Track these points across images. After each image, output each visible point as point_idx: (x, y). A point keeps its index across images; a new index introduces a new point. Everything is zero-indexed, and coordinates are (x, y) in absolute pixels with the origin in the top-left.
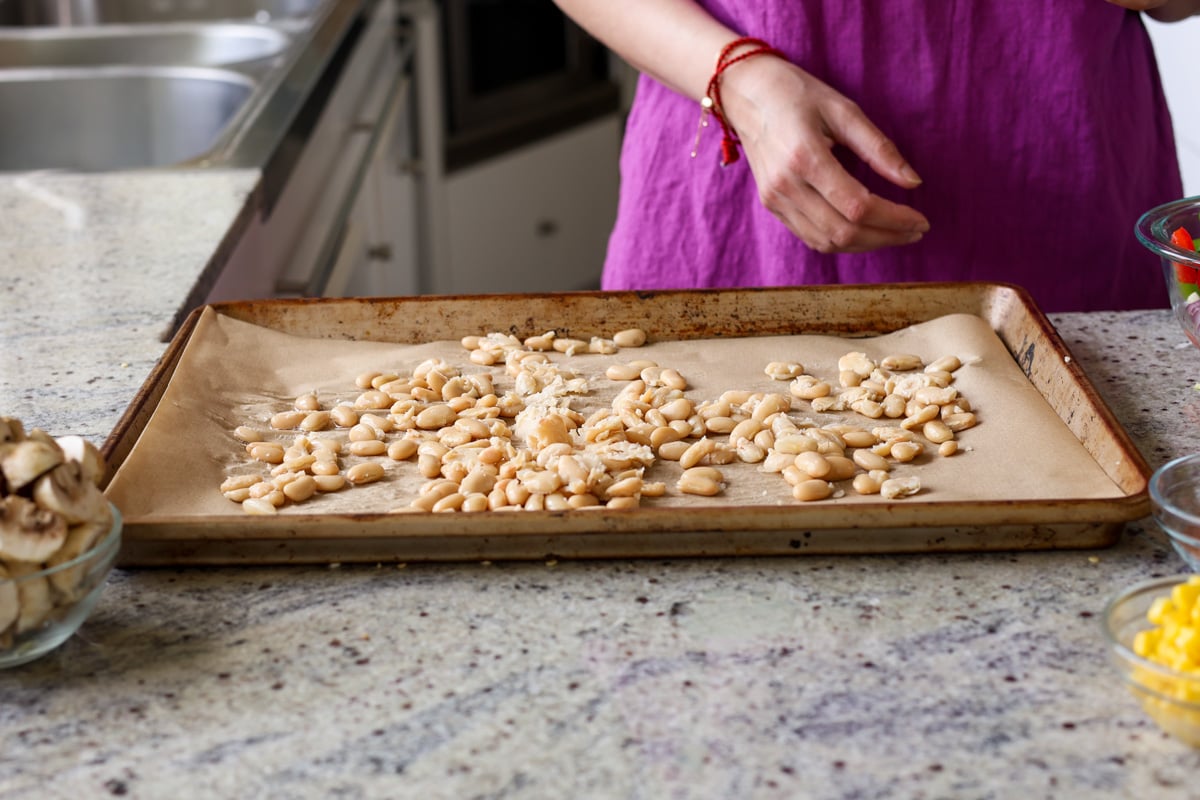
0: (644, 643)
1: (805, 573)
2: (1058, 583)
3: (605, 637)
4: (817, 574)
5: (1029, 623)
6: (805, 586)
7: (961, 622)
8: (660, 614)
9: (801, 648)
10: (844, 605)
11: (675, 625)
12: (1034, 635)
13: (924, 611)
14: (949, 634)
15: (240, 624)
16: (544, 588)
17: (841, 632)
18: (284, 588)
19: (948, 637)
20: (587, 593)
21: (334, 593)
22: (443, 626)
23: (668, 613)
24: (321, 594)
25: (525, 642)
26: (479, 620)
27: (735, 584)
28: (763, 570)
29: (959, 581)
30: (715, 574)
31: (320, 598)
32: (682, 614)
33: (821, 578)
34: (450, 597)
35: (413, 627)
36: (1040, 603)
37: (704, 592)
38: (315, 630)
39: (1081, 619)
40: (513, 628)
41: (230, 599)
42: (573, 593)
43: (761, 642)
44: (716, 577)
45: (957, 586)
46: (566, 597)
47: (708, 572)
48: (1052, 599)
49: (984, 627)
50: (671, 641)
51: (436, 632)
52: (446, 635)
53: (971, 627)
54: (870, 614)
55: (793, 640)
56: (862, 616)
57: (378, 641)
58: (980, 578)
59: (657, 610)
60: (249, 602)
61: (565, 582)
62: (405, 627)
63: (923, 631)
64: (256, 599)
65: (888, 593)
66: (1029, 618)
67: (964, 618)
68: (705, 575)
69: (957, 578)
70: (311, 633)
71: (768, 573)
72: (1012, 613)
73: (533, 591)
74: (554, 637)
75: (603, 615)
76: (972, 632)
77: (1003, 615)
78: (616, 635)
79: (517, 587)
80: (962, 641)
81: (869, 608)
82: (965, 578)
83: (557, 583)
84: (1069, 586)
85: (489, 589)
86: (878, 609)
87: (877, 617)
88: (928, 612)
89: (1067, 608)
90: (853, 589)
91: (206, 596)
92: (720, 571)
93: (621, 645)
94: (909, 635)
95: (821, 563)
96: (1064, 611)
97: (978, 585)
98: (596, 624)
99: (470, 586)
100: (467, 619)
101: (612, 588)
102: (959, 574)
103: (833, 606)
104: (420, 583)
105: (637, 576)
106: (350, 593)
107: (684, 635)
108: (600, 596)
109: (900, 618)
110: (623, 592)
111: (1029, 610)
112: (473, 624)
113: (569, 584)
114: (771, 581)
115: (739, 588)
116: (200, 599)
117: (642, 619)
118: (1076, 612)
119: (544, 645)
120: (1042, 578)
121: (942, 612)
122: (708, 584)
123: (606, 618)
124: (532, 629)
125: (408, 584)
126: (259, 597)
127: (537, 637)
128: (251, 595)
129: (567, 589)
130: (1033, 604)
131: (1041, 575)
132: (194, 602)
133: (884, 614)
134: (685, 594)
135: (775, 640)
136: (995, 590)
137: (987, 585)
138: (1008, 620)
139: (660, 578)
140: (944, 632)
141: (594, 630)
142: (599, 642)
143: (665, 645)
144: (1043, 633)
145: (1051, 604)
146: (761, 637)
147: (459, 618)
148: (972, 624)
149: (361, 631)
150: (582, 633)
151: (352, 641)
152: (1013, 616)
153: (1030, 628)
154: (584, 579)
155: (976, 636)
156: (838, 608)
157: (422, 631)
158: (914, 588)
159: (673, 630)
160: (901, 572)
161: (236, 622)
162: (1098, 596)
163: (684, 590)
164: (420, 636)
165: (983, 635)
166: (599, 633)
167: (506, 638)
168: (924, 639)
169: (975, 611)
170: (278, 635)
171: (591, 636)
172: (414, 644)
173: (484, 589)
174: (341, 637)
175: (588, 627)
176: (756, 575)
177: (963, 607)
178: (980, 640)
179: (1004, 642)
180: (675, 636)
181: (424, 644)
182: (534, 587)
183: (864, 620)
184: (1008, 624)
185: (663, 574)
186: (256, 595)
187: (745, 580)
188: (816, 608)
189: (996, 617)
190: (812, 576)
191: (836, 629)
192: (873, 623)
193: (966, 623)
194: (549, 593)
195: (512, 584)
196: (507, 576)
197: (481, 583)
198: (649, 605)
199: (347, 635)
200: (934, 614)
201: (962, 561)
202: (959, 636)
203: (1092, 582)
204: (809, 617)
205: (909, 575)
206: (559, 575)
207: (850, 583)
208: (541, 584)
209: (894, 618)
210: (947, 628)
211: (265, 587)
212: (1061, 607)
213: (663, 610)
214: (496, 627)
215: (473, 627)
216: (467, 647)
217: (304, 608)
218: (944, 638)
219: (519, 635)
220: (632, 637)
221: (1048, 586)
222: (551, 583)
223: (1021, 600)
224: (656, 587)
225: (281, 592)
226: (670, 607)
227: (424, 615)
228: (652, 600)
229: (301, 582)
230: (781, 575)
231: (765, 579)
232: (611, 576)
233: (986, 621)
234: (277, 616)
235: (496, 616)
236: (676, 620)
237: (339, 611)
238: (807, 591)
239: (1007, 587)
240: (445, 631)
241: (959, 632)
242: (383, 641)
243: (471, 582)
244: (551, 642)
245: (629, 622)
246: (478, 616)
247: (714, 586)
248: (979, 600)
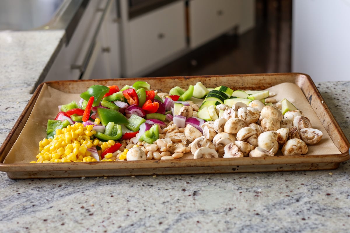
0: (184, 207)
1: (237, 179)
2: (319, 183)
3: (171, 204)
4: (241, 179)
5: (310, 198)
6: (237, 184)
7: (287, 197)
8: (190, 195)
9: (235, 208)
10: (250, 191)
11: (194, 199)
12: (311, 202)
13: (275, 193)
14: (284, 202)
15: (51, 200)
16: (152, 186)
17: (248, 202)
18: (66, 187)
19: (283, 203)
20: (166, 188)
21: (83, 188)
22: (118, 201)
23: (192, 195)
24: (78, 189)
25: (145, 206)
26: (130, 198)
27: (214, 184)
28: (223, 178)
29: (287, 182)
30: (208, 180)
31: (78, 190)
32: (197, 195)
33: (242, 181)
34: (121, 189)
35: (108, 201)
36: (314, 190)
37: (204, 187)
38: (76, 202)
39: (327, 196)
40: (141, 201)
41: (48, 191)
42: (161, 188)
43: (223, 206)
44: (209, 181)
45: (286, 184)
46: (159, 189)
47: (206, 179)
48: (317, 188)
49: (295, 200)
50: (193, 205)
51: (116, 203)
52: (119, 204)
53: (291, 199)
54: (258, 195)
55: (233, 205)
56: (255, 196)
57: (97, 206)
58: (294, 181)
59: (189, 194)
60: (55, 192)
61: (159, 183)
62: (106, 201)
63: (275, 201)
64: (57, 191)
65: (264, 187)
66: (310, 196)
67: (289, 196)
68: (205, 181)
69: (287, 181)
70: (75, 203)
71: (225, 179)
72: (304, 194)
73: (148, 187)
74: (154, 204)
75: (171, 196)
76: (291, 201)
77: (301, 195)
78: (175, 204)
79: (143, 185)
80: (288, 205)
81: (257, 192)
82: (289, 181)
83: (156, 184)
84: (323, 184)
85: (134, 186)
86: (261, 193)
87: (260, 196)
88: (277, 194)
89: (322, 192)
90: (252, 185)
91: (40, 190)
92: (209, 179)
93: (176, 207)
94: (271, 203)
95: (243, 176)
96: (321, 193)
97: (293, 184)
98: (169, 199)
99: (127, 185)
100: (126, 198)
101: (174, 186)
102: (287, 180)
103: (246, 192)
104: (111, 184)
105: (182, 181)
106: (88, 188)
107: (197, 203)
108: (170, 189)
109: (268, 196)
110: (178, 187)
111: (310, 193)
112: (128, 200)
113: (160, 184)
114: (226, 182)
115: (215, 185)
116: (39, 191)
117: (184, 197)
118: (325, 193)
119: (151, 208)
120: (314, 181)
121: (281, 194)
122: (205, 184)
123: (172, 197)
124: (147, 201)
125: (107, 185)
126: (58, 190)
127: (149, 204)
128: (55, 189)
129: (159, 186)
130: (311, 191)
131: (314, 180)
132: (37, 192)
133: (262, 195)
134: (198, 188)
135: (227, 205)
136: (299, 185)
137: (296, 184)
138: (303, 197)
139: (190, 182)
140: (282, 201)
141: (168, 202)
142: (170, 206)
143: (191, 207)
144: (314, 202)
145: (317, 191)
146: (222, 204)
147: (124, 197)
148: (291, 198)
149: (91, 203)
150: (164, 203)
151: (88, 206)
152: (305, 195)
153: (310, 200)
154: (165, 182)
155: (292, 203)
156: (248, 193)
157: (111, 202)
158: (272, 185)
159: (194, 201)
160: (268, 179)
161: (50, 200)
162: (332, 187)
163: (198, 186)
164: (111, 204)
165: (295, 202)
166: (169, 203)
167: (139, 205)
168: (275, 204)
169: (292, 193)
170: (64, 204)
171: (167, 204)
172: (109, 208)
173: (132, 186)
174: (85, 205)
175: (166, 200)
176: (221, 180)
177: (288, 192)
178: (294, 204)
179: (301, 205)
180: (194, 204)
181: (111, 207)
182: (148, 185)
183: (256, 197)
184: (303, 198)
185: (191, 180)
186: (57, 189)
187: (217, 182)
188: (241, 193)
189: (299, 195)
190: (240, 180)
191: (247, 200)
192: (259, 198)
193: (289, 198)
194: (153, 187)
195: (141, 185)
196: (140, 181)
197: (131, 184)
198: (186, 192)
199: (87, 204)
200: (279, 194)
201: (289, 174)
202: (287, 203)
203: (330, 182)
204: (238, 196)
205: (271, 180)
206: (157, 180)
207: (252, 183)
208: (151, 184)
209: (266, 197)
210: (283, 200)
211: (60, 186)
212: (320, 192)
213: (190, 194)
214: (136, 201)
215: (128, 201)
216: (126, 209)
217: (73, 194)
218: (282, 204)
219: (143, 204)
220: (180, 204)
221: (316, 184)
222: (154, 184)
223: (307, 189)
224: (188, 185)
225: (65, 188)
226: (193, 193)
227: (112, 196)
228: (187, 190)
229: (72, 184)
230: (229, 180)
231: (224, 181)
232: (174, 181)
233: (296, 197)
234: (64, 197)
235: (136, 197)
236: (195, 198)
237: (84, 195)
238: (238, 186)
239: (302, 184)
240: (119, 202)
241: (287, 201)
242: (98, 206)
243: (128, 183)
244: (154, 206)
245: (179, 199)
246: (130, 197)
247: (208, 184)
248: (294, 189)
